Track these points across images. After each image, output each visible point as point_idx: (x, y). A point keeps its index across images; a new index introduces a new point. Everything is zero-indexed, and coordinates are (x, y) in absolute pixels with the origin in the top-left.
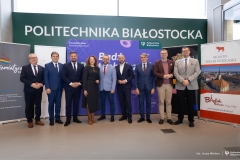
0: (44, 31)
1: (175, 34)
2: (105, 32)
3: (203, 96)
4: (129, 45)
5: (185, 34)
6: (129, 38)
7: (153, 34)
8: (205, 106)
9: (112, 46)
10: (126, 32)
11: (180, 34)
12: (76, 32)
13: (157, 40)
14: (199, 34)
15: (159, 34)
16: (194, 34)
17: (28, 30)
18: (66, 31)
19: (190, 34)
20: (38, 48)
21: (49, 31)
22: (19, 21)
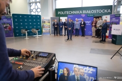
0: (62, 13)
1: (100, 11)
2: (78, 12)
5: (104, 11)
7: (93, 12)
9: (79, 16)
10: (84, 12)
11: (102, 11)
12: (70, 12)
14: (109, 11)
17: (59, 13)
19: (106, 11)
20: (61, 18)
21: (64, 13)
22: (57, 10)
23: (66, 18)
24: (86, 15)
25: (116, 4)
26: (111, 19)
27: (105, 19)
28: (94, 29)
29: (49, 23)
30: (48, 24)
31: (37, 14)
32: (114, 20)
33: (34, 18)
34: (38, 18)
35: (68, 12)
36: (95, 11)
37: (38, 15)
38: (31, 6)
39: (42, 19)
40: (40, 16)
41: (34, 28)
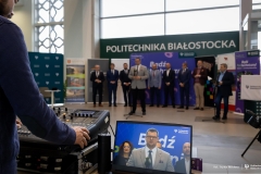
0: (117, 49)
1: (210, 45)
2: (156, 47)
4: (171, 55)
5: (218, 44)
6: (173, 51)
7: (192, 46)
9: (159, 56)
10: (171, 46)
11: (214, 45)
12: (137, 48)
13: (195, 51)
14: (232, 43)
16: (228, 44)
17: (108, 48)
19: (224, 44)
20: (113, 61)
21: (120, 49)
22: (104, 43)
23: (127, 61)
24: (177, 53)
25: (246, 28)
26: (238, 61)
27: (224, 62)
28: (198, 88)
29: (84, 72)
30: (81, 76)
31: (53, 51)
32: (245, 64)
33: (47, 62)
34: (56, 60)
35: (130, 48)
36: (197, 46)
37: (56, 55)
38: (39, 33)
39: (66, 63)
40: (61, 56)
41: (46, 86)
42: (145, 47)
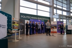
3: (51, 29)
8: (52, 31)
10: (39, 18)
11: (46, 19)
12: (30, 17)
13: (43, 20)
15: (44, 19)
17: (22, 16)
18: (29, 17)
21: (26, 17)
42: (33, 18)
